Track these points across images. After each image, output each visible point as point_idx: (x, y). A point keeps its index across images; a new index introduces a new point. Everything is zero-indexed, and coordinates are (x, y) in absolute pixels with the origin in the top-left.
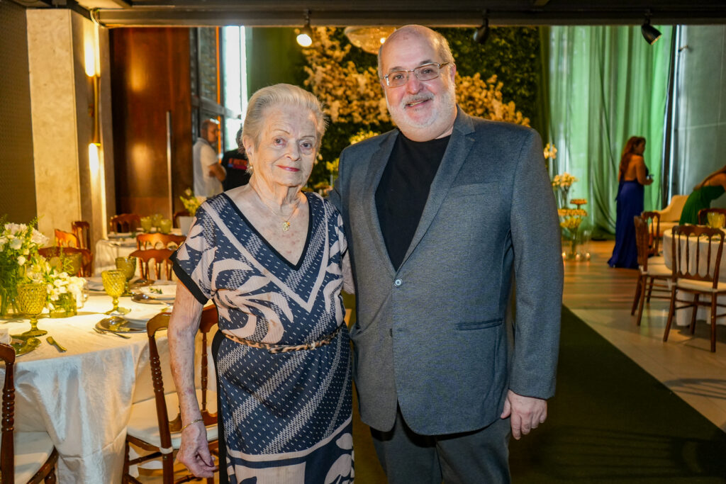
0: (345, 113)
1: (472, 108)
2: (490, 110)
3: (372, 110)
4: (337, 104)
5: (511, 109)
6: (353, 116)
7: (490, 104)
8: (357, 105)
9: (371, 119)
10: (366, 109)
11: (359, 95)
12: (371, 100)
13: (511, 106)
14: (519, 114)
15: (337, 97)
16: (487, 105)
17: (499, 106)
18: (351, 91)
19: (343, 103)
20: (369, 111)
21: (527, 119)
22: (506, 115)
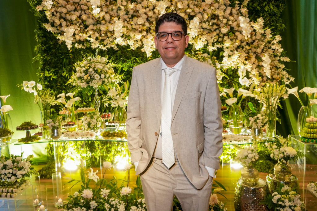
0: (82, 39)
1: (215, 27)
3: (109, 34)
4: (71, 30)
5: (259, 26)
6: (90, 41)
7: (236, 22)
8: (93, 30)
9: (108, 44)
10: (103, 34)
11: (94, 19)
12: (107, 23)
13: (260, 24)
14: (268, 31)
15: (72, 23)
16: (233, 23)
17: (246, 24)
18: (87, 15)
19: (78, 28)
20: (106, 35)
21: (278, 37)
22: (254, 33)
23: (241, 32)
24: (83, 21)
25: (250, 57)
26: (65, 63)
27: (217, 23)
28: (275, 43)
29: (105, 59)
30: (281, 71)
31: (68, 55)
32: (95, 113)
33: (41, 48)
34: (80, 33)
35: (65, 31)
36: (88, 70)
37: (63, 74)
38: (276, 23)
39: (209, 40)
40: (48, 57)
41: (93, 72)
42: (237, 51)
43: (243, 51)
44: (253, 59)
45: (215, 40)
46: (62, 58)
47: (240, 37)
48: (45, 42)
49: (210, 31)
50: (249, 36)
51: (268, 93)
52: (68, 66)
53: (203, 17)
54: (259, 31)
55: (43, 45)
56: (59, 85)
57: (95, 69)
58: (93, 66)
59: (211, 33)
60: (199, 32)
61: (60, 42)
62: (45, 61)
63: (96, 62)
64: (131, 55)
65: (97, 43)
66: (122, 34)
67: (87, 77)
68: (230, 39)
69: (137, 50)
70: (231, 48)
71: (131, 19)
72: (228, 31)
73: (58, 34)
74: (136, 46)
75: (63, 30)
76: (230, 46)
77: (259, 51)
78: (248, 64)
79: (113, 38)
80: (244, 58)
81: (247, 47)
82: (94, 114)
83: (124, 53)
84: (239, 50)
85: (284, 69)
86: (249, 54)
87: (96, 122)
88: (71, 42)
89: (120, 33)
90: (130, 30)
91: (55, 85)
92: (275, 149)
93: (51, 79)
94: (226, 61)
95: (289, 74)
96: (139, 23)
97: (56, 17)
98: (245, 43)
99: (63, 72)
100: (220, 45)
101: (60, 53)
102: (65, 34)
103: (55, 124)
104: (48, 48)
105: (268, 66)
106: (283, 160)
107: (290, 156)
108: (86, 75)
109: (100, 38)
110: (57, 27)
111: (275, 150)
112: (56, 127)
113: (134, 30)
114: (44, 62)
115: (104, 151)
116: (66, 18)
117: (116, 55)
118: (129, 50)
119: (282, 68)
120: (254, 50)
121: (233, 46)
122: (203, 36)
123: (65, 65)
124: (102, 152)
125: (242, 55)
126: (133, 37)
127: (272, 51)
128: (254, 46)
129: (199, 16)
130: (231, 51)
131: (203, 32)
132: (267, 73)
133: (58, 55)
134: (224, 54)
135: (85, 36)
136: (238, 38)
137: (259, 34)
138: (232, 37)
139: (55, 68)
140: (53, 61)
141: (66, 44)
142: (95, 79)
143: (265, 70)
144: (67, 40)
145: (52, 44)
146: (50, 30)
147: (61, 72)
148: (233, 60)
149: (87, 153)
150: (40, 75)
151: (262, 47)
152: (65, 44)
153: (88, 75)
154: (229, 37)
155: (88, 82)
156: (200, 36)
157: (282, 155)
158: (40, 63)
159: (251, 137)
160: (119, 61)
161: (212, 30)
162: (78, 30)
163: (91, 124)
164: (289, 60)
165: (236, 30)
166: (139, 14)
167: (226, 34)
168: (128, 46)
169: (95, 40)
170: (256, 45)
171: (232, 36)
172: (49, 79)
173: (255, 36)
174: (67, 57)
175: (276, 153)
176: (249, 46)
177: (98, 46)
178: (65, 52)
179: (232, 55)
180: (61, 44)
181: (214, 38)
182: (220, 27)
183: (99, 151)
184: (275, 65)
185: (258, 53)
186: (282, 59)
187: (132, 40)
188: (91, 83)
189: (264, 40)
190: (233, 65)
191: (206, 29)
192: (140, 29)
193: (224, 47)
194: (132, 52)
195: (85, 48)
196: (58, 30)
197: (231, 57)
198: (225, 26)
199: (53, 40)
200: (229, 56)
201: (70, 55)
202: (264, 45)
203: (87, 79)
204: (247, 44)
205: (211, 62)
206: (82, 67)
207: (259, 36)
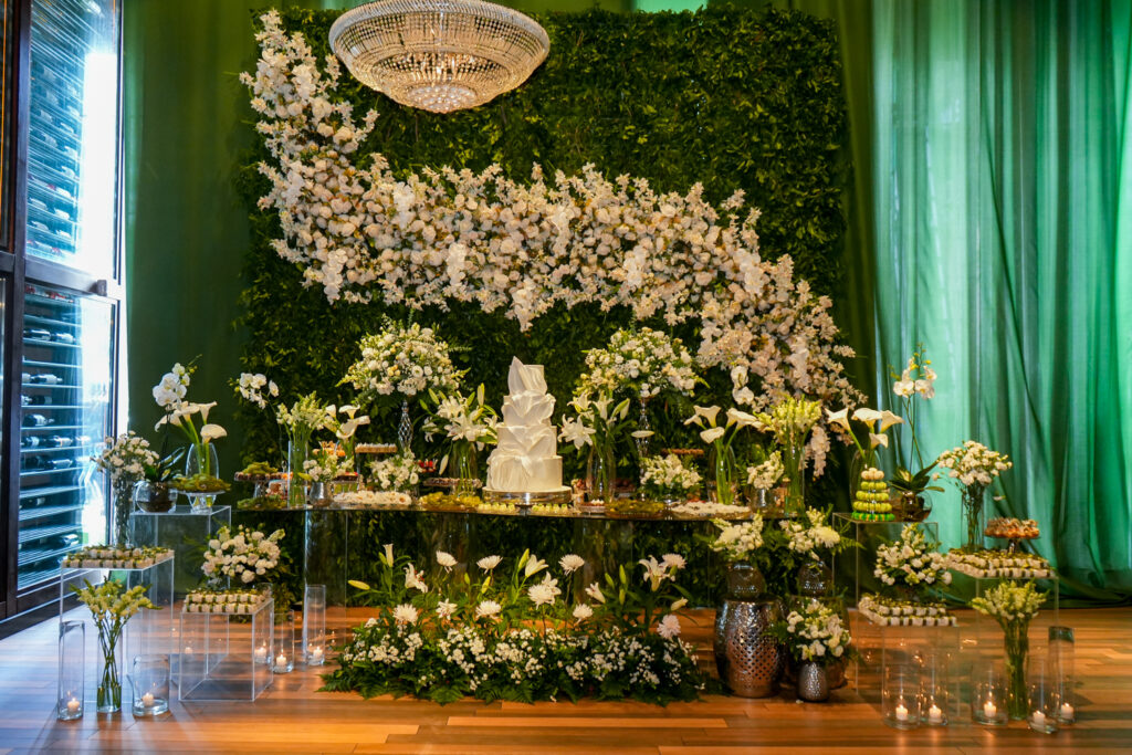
0: (362, 281)
1: (683, 270)
2: (730, 275)
3: (430, 274)
4: (340, 257)
5: (782, 274)
6: (383, 288)
7: (730, 261)
8: (392, 260)
9: (426, 296)
10: (415, 272)
11: (396, 236)
12: (428, 247)
13: (785, 267)
14: (804, 286)
15: (340, 241)
16: (723, 262)
17: (753, 267)
18: (378, 225)
19: (356, 254)
20: (423, 275)
21: (825, 300)
22: (771, 288)
23: (742, 285)
24: (368, 239)
25: (763, 343)
27: (686, 261)
28: (820, 312)
30: (836, 379)
31: (323, 316)
34: (359, 266)
35: (324, 260)
36: (395, 356)
38: (824, 267)
39: (669, 299)
41: (408, 360)
42: (733, 328)
43: (746, 328)
44: (770, 346)
45: (683, 300)
47: (739, 295)
49: (671, 279)
50: (761, 295)
53: (655, 246)
54: (782, 283)
57: (411, 353)
58: (405, 347)
59: (674, 283)
60: (645, 280)
61: (307, 285)
63: (412, 338)
65: (400, 293)
66: (463, 276)
67: (394, 372)
68: (716, 299)
69: (496, 315)
70: (719, 319)
71: (485, 242)
72: (713, 279)
73: (306, 265)
74: (494, 303)
75: (319, 258)
76: (716, 314)
77: (783, 328)
78: (759, 358)
79: (441, 283)
80: (750, 345)
81: (756, 318)
82: (403, 456)
84: (737, 325)
85: (842, 375)
86: (759, 336)
87: (409, 472)
88: (337, 289)
89: (459, 272)
90: (482, 267)
94: (706, 350)
95: (855, 387)
96: (503, 250)
97: (302, 226)
98: (751, 310)
99: (309, 359)
100: (694, 311)
101: (305, 312)
102: (324, 266)
105: (803, 366)
106: (812, 553)
107: (827, 545)
108: (391, 365)
109: (408, 281)
110: (302, 249)
111: (797, 535)
113: (491, 266)
116: (326, 229)
118: (476, 312)
119: (837, 373)
120: (772, 327)
121: (724, 315)
122: (655, 288)
125: (745, 338)
126: (487, 284)
127: (814, 330)
128: (771, 317)
129: (647, 242)
130: (719, 327)
131: (655, 280)
132: (802, 381)
134: (704, 334)
135: (370, 275)
136: (736, 298)
137: (783, 290)
138: (722, 296)
139: (289, 348)
141: (325, 290)
142: (413, 377)
143: (798, 374)
144: (328, 280)
145: (285, 290)
146: (285, 255)
151: (790, 321)
152: (322, 289)
153: (396, 366)
154: (715, 293)
155: (395, 383)
156: (646, 289)
157: (809, 543)
161: (677, 276)
162: (356, 259)
163: (397, 478)
164: (854, 352)
165: (731, 278)
166: (504, 232)
167: (708, 286)
168: (476, 303)
169: (394, 286)
170: (777, 317)
171: (722, 292)
173: (773, 295)
174: (322, 322)
175: (800, 540)
176: (761, 317)
177: (403, 299)
179: (721, 336)
180: (308, 290)
181: (680, 294)
182: (694, 271)
184: (821, 365)
185: (781, 334)
186: (838, 349)
187: (486, 290)
188: (403, 384)
189: (795, 304)
190: (722, 359)
191: (661, 274)
192: (506, 267)
193: (703, 318)
194: (482, 319)
195: (369, 303)
196: (304, 256)
197: (718, 341)
198: (705, 268)
200: (715, 339)
202: (794, 315)
203: (394, 375)
204: (758, 312)
205: (671, 351)
206: (379, 349)
207: (783, 297)
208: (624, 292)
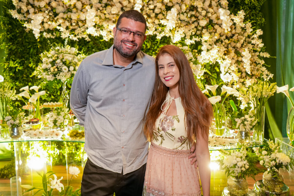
0: (51, 28)
1: (193, 19)
2: (215, 21)
3: (80, 24)
4: (39, 18)
5: (239, 19)
6: (60, 31)
7: (215, 14)
8: (63, 18)
9: (79, 34)
10: (74, 23)
11: (65, 7)
12: (79, 11)
13: (241, 17)
14: (249, 25)
15: (40, 10)
16: (212, 15)
17: (226, 16)
18: (57, 2)
19: (47, 15)
20: (77, 24)
21: (260, 31)
22: (234, 27)
23: (220, 25)
24: (53, 9)
25: (229, 52)
26: (32, 53)
27: (195, 15)
28: (256, 37)
29: (75, 50)
30: (261, 67)
31: (35, 44)
32: (63, 109)
33: (6, 36)
34: (49, 21)
35: (32, 19)
36: (55, 61)
37: (29, 65)
38: (256, 17)
39: (187, 33)
40: (14, 46)
41: (61, 63)
42: (216, 45)
43: (222, 45)
44: (232, 54)
45: (194, 33)
46: (29, 48)
47: (219, 30)
48: (11, 30)
49: (188, 24)
50: (229, 30)
51: (257, 92)
52: (35, 56)
53: (181, 9)
54: (239, 24)
55: (9, 33)
56: (25, 77)
57: (63, 60)
58: (61, 57)
59: (189, 25)
60: (176, 24)
61: (27, 30)
62: (10, 50)
63: (64, 52)
64: (104, 46)
65: (67, 33)
66: (94, 24)
67: (54, 69)
68: (208, 32)
69: (110, 42)
70: (210, 41)
71: (104, 8)
72: (207, 23)
73: (25, 21)
74: (109, 36)
75: (31, 18)
76: (209, 39)
77: (239, 45)
78: (228, 59)
79: (85, 28)
80: (223, 53)
81: (227, 41)
82: (61, 110)
83: (97, 44)
84: (218, 44)
85: (263, 65)
86: (228, 49)
87: (63, 119)
88: (39, 31)
89: (92, 22)
90: (103, 20)
91: (20, 77)
92: (265, 155)
93: (17, 70)
94: (204, 56)
95: (268, 71)
96: (113, 12)
97: (23, 3)
98: (224, 37)
99: (30, 63)
100: (199, 38)
101: (28, 42)
102: (32, 21)
103: (15, 122)
104: (14, 37)
105: (248, 62)
106: (274, 168)
107: (283, 164)
108: (52, 66)
109: (71, 27)
110: (23, 14)
111: (265, 157)
112: (16, 125)
113: (107, 20)
114: (10, 52)
115: (72, 148)
116: (34, 4)
117: (87, 46)
118: (102, 41)
119: (261, 64)
120: (233, 44)
121: (212, 39)
122: (181, 28)
123: (33, 55)
124: (71, 149)
125: (221, 50)
126: (106, 28)
127: (252, 46)
128: (234, 40)
129: (177, 6)
130: (210, 45)
131: (181, 24)
132: (247, 69)
133: (25, 44)
134: (203, 48)
135: (54, 25)
136: (217, 31)
137: (239, 28)
138: (211, 31)
139: (22, 58)
140: (19, 51)
141: (34, 32)
142: (63, 72)
143: (246, 66)
144: (35, 28)
145: (18, 33)
146: (16, 17)
147: (27, 63)
148: (211, 55)
149: (54, 151)
150: (5, 65)
151: (242, 41)
152: (32, 32)
153: (55, 67)
154: (208, 30)
155: (55, 75)
156: (177, 28)
157: (273, 163)
158: (5, 52)
159: (237, 140)
160: (91, 52)
161: (191, 22)
162: (47, 18)
163: (58, 122)
164: (269, 55)
165: (215, 23)
166: (113, 4)
167: (205, 26)
168: (101, 37)
169: (65, 30)
170: (236, 40)
171: (211, 29)
172: (14, 70)
173: (234, 30)
174: (35, 47)
175: (267, 160)
176: (229, 40)
177: (69, 35)
178: (33, 41)
179: (211, 49)
180: (28, 32)
181: (192, 30)
182: (199, 20)
183: (67, 148)
184: (254, 61)
185: (237, 48)
186: (262, 54)
187: (106, 31)
188: (59, 76)
189: (244, 34)
190: (211, 60)
191: (184, 21)
192: (114, 20)
193: (203, 41)
194: (105, 44)
195: (55, 38)
196: (25, 17)
197: (210, 51)
198: (204, 18)
199: (19, 28)
200: (208, 50)
201: (38, 45)
202: (244, 39)
203: (54, 71)
204: (227, 38)
205: (192, 56)
206: (48, 58)
207: (239, 30)
208: (167, 30)
